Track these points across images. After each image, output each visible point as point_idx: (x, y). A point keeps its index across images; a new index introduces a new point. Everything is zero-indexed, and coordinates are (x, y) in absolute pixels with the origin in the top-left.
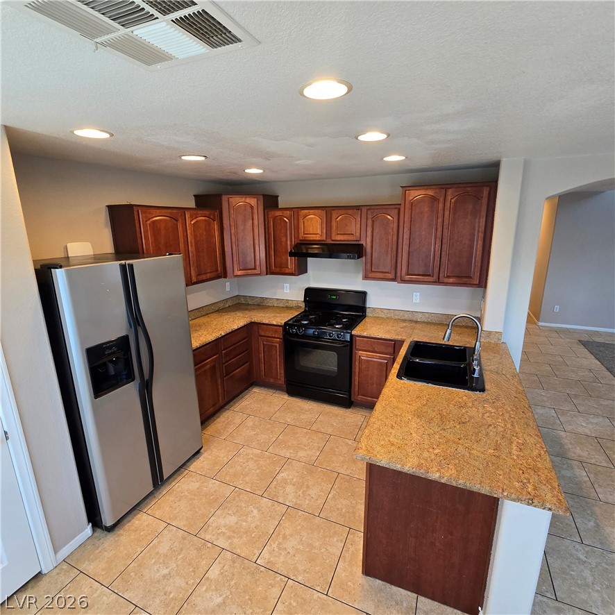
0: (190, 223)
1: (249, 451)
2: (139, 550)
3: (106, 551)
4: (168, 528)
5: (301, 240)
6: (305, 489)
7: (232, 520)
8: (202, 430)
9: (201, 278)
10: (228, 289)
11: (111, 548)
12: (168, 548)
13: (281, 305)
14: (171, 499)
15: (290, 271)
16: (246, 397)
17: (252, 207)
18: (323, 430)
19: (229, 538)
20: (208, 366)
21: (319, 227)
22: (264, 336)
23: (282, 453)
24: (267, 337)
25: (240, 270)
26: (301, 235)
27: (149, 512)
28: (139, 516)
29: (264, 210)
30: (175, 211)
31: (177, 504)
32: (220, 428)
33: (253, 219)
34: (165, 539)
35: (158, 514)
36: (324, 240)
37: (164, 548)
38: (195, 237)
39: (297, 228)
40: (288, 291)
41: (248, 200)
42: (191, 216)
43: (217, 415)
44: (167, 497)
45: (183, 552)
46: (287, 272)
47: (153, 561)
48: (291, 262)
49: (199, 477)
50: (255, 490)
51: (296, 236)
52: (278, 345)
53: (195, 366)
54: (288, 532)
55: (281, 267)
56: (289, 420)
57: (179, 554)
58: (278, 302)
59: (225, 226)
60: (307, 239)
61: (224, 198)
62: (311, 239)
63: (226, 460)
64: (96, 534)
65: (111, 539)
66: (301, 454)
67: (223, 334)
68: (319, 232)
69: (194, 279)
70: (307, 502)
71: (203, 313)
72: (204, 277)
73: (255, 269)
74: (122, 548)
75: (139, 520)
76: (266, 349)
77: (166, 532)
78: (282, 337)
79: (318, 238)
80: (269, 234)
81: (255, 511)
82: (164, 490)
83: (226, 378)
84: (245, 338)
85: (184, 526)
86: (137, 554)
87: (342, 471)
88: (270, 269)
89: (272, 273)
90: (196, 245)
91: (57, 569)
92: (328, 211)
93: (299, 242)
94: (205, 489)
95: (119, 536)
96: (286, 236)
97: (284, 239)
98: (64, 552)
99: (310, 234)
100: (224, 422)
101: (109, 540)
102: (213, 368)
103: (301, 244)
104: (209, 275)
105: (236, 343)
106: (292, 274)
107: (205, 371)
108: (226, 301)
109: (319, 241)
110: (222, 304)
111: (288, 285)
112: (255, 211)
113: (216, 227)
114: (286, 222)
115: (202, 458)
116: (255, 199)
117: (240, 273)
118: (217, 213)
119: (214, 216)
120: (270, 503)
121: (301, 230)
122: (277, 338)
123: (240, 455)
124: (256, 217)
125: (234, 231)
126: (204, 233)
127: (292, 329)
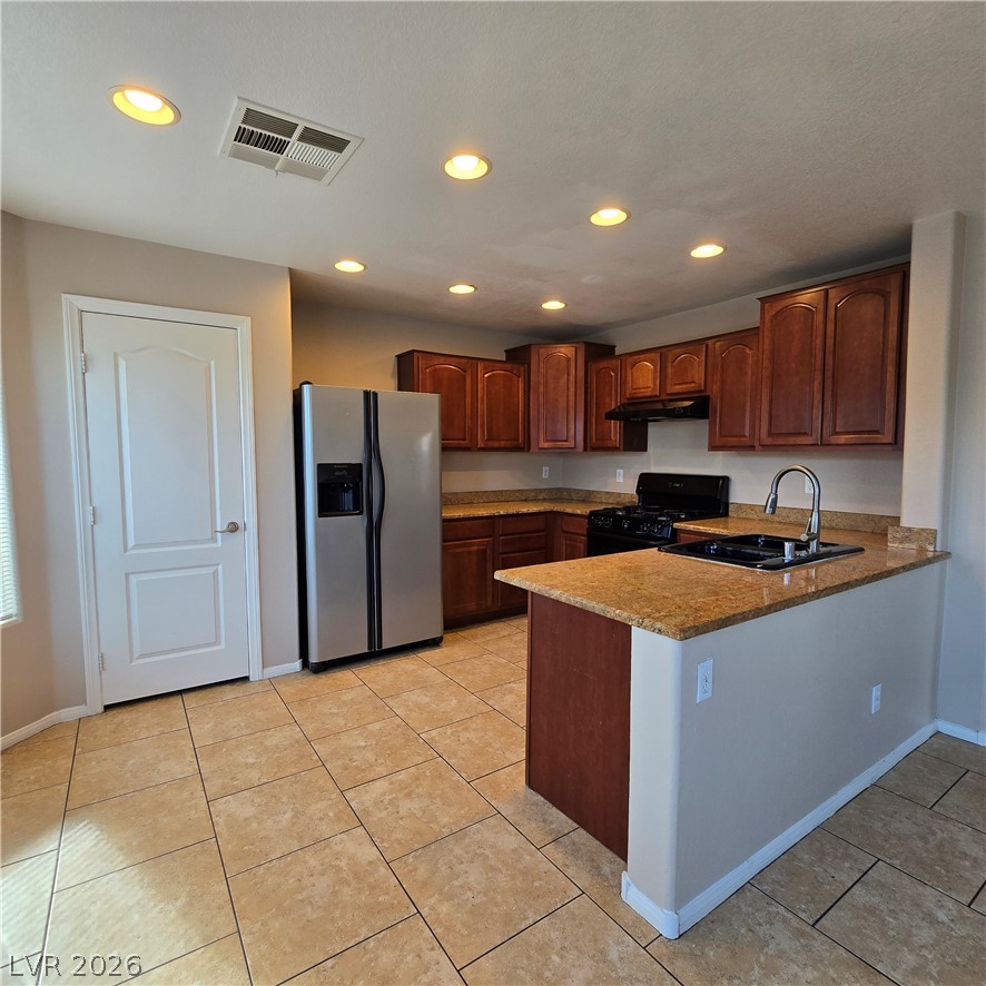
0: (482, 376)
1: (494, 658)
2: (326, 692)
4: (362, 687)
5: (628, 399)
9: (491, 444)
10: (545, 475)
11: (307, 684)
12: (350, 698)
13: (611, 501)
15: (613, 444)
17: (568, 359)
19: (410, 711)
20: (475, 548)
21: (650, 377)
22: (567, 532)
24: (570, 533)
25: (548, 441)
26: (629, 392)
27: (356, 672)
29: (586, 362)
30: (464, 361)
31: (385, 674)
33: (569, 375)
34: (352, 693)
36: (656, 396)
39: (623, 383)
40: (622, 480)
41: (563, 351)
42: (485, 368)
45: (360, 705)
46: (609, 445)
47: (332, 702)
48: (615, 429)
49: (421, 663)
50: (470, 687)
51: (622, 394)
52: (582, 545)
54: (473, 726)
55: (603, 440)
57: (357, 705)
58: (608, 496)
59: (532, 384)
60: (636, 396)
62: (641, 395)
63: (461, 658)
68: (651, 385)
69: (481, 444)
71: (502, 499)
72: (496, 444)
73: (567, 440)
74: (315, 686)
77: (358, 688)
78: (586, 532)
79: (648, 393)
81: (454, 702)
84: (543, 531)
85: (378, 690)
88: (589, 442)
89: (594, 449)
90: (489, 403)
91: (261, 681)
92: (662, 353)
93: (626, 401)
96: (611, 395)
97: (607, 400)
98: (273, 671)
99: (640, 388)
103: (630, 404)
104: (503, 444)
105: (525, 533)
106: (615, 449)
107: (469, 553)
108: (541, 491)
109: (650, 397)
110: (533, 494)
111: (622, 471)
112: (573, 362)
113: (521, 385)
114: (611, 375)
115: (438, 650)
116: (574, 348)
117: (546, 445)
118: (524, 368)
119: (519, 371)
120: (476, 701)
121: (630, 384)
122: (582, 535)
123: (481, 658)
124: (572, 372)
125: (543, 390)
126: (502, 390)
127: (598, 519)
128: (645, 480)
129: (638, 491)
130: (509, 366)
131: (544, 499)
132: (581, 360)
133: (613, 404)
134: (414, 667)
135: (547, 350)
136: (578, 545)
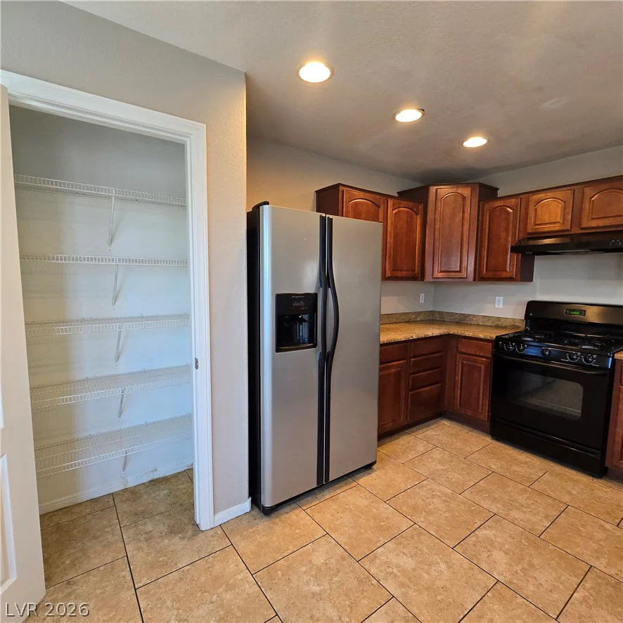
0: (391, 212)
1: (435, 486)
2: (291, 549)
3: (259, 534)
4: (326, 538)
5: (529, 234)
6: (526, 566)
7: (409, 563)
8: (378, 446)
9: (395, 274)
10: (422, 301)
11: (264, 533)
12: (323, 561)
13: (488, 324)
14: (335, 506)
15: (508, 275)
16: (433, 426)
17: (464, 198)
18: (552, 494)
19: (403, 585)
20: (394, 370)
21: (560, 212)
22: (464, 353)
23: (486, 504)
24: (468, 354)
25: (441, 272)
26: (531, 228)
27: (309, 511)
28: (297, 511)
29: (479, 202)
30: (378, 197)
31: (340, 515)
32: (398, 450)
33: (463, 212)
34: (321, 549)
35: (317, 517)
36: (567, 230)
37: (319, 559)
38: (395, 228)
39: (523, 219)
40: (501, 306)
41: (460, 191)
42: (394, 205)
43: (396, 436)
44: (330, 503)
45: (340, 574)
46: (504, 276)
47: (304, 569)
48: (511, 262)
49: (368, 495)
50: (441, 536)
51: (522, 229)
52: (483, 366)
53: (381, 364)
55: (496, 271)
56: (493, 467)
57: (336, 575)
58: (485, 319)
59: (429, 221)
60: (540, 230)
61: (433, 189)
62: (546, 230)
63: (403, 487)
64: (253, 513)
65: (267, 523)
66: (515, 514)
67: (415, 337)
68: (559, 219)
69: (388, 274)
70: (531, 587)
71: (392, 321)
72: (399, 274)
73: (460, 271)
74: (274, 539)
75: (297, 516)
76: (465, 369)
77: (322, 540)
78: (490, 356)
79: (557, 227)
80: (482, 230)
81: (443, 566)
82: (328, 494)
83: (412, 392)
84: (440, 352)
85: (345, 544)
86: (289, 552)
87: (596, 564)
88: (479, 273)
90: (395, 236)
91: (212, 531)
92: (578, 189)
93: (526, 236)
94: (375, 510)
95: (274, 523)
96: (507, 230)
98: (222, 517)
99: (545, 224)
100: (403, 445)
101: (264, 524)
102: (398, 374)
103: (529, 239)
104: (404, 273)
105: (428, 354)
106: (510, 279)
107: (389, 374)
108: (419, 313)
109: (558, 231)
110: (413, 316)
111: (501, 298)
112: (468, 203)
113: (419, 221)
114: (508, 212)
115: (373, 475)
116: (470, 189)
117: (440, 275)
118: (421, 207)
119: (418, 209)
120: (466, 564)
121: (531, 220)
122: (483, 357)
123: (422, 486)
124: (468, 210)
125: (438, 226)
126: (405, 226)
127: (507, 344)
128: (533, 306)
129: (527, 316)
130: (411, 204)
131: (421, 321)
132: (476, 200)
133: (510, 239)
134: (365, 502)
135: (445, 191)
136: (479, 365)
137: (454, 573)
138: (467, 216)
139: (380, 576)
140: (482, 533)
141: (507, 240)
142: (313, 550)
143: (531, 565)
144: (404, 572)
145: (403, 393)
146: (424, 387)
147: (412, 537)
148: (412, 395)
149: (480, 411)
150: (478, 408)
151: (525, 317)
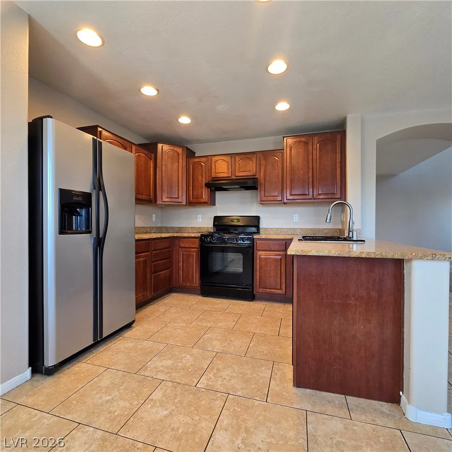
1: (176, 324)
2: (80, 386)
3: (45, 389)
4: (107, 371)
5: (213, 178)
6: (229, 342)
7: (169, 363)
10: (154, 219)
11: (51, 387)
12: (109, 383)
13: (195, 232)
14: (109, 353)
15: (204, 201)
17: (178, 154)
18: (234, 312)
19: (168, 373)
21: (226, 167)
22: (184, 248)
23: (204, 325)
24: (186, 248)
25: (167, 198)
26: (213, 175)
27: (88, 362)
28: (78, 365)
29: (187, 158)
30: (126, 142)
31: (115, 356)
33: (178, 162)
34: (105, 378)
35: (96, 363)
36: (230, 177)
37: (105, 383)
39: (210, 169)
40: (201, 221)
41: (176, 150)
42: (136, 150)
44: (105, 352)
45: (124, 385)
46: (202, 201)
47: (95, 392)
48: (205, 194)
49: (133, 340)
50: (185, 345)
51: (209, 175)
52: (195, 254)
54: (220, 367)
55: (197, 198)
56: (205, 308)
57: (121, 386)
58: (192, 229)
59: (158, 165)
60: (218, 176)
61: (160, 145)
62: (221, 176)
63: (156, 330)
64: (34, 378)
65: (51, 380)
66: (219, 324)
67: (155, 237)
68: (226, 171)
70: (232, 349)
72: (141, 197)
73: (178, 198)
74: (62, 386)
76: (184, 258)
77: (105, 373)
78: (198, 247)
79: (225, 175)
80: (189, 174)
81: (188, 357)
82: (102, 349)
83: (154, 275)
84: (169, 248)
85: (124, 368)
86: (78, 388)
87: (256, 331)
88: (189, 200)
92: (233, 157)
94: (140, 346)
95: (59, 378)
96: (202, 175)
97: (200, 178)
99: (220, 173)
100: (151, 311)
102: (145, 261)
103: (213, 180)
104: (144, 197)
105: (163, 249)
106: (205, 204)
107: (140, 262)
108: (152, 228)
109: (226, 177)
110: (149, 230)
111: (201, 216)
112: (180, 156)
113: (152, 165)
114: (202, 166)
115: (134, 330)
116: (181, 149)
117: (167, 200)
118: (153, 155)
119: (151, 155)
120: (201, 351)
121: (213, 171)
122: (194, 248)
123: (168, 326)
124: (181, 161)
125: (164, 169)
126: (144, 165)
127: (207, 238)
128: (217, 219)
129: (214, 225)
130: (147, 152)
131: (154, 233)
132: (185, 156)
133: (204, 180)
134: (132, 344)
135: (166, 147)
136: (192, 253)
137: (195, 357)
138: (180, 165)
139: (153, 375)
140: (206, 336)
141: (202, 180)
142: (99, 380)
143: (231, 341)
144: (167, 367)
145: (148, 276)
146: (161, 271)
147: (168, 351)
148: (154, 277)
149: (194, 281)
150: (193, 280)
151: (213, 226)
